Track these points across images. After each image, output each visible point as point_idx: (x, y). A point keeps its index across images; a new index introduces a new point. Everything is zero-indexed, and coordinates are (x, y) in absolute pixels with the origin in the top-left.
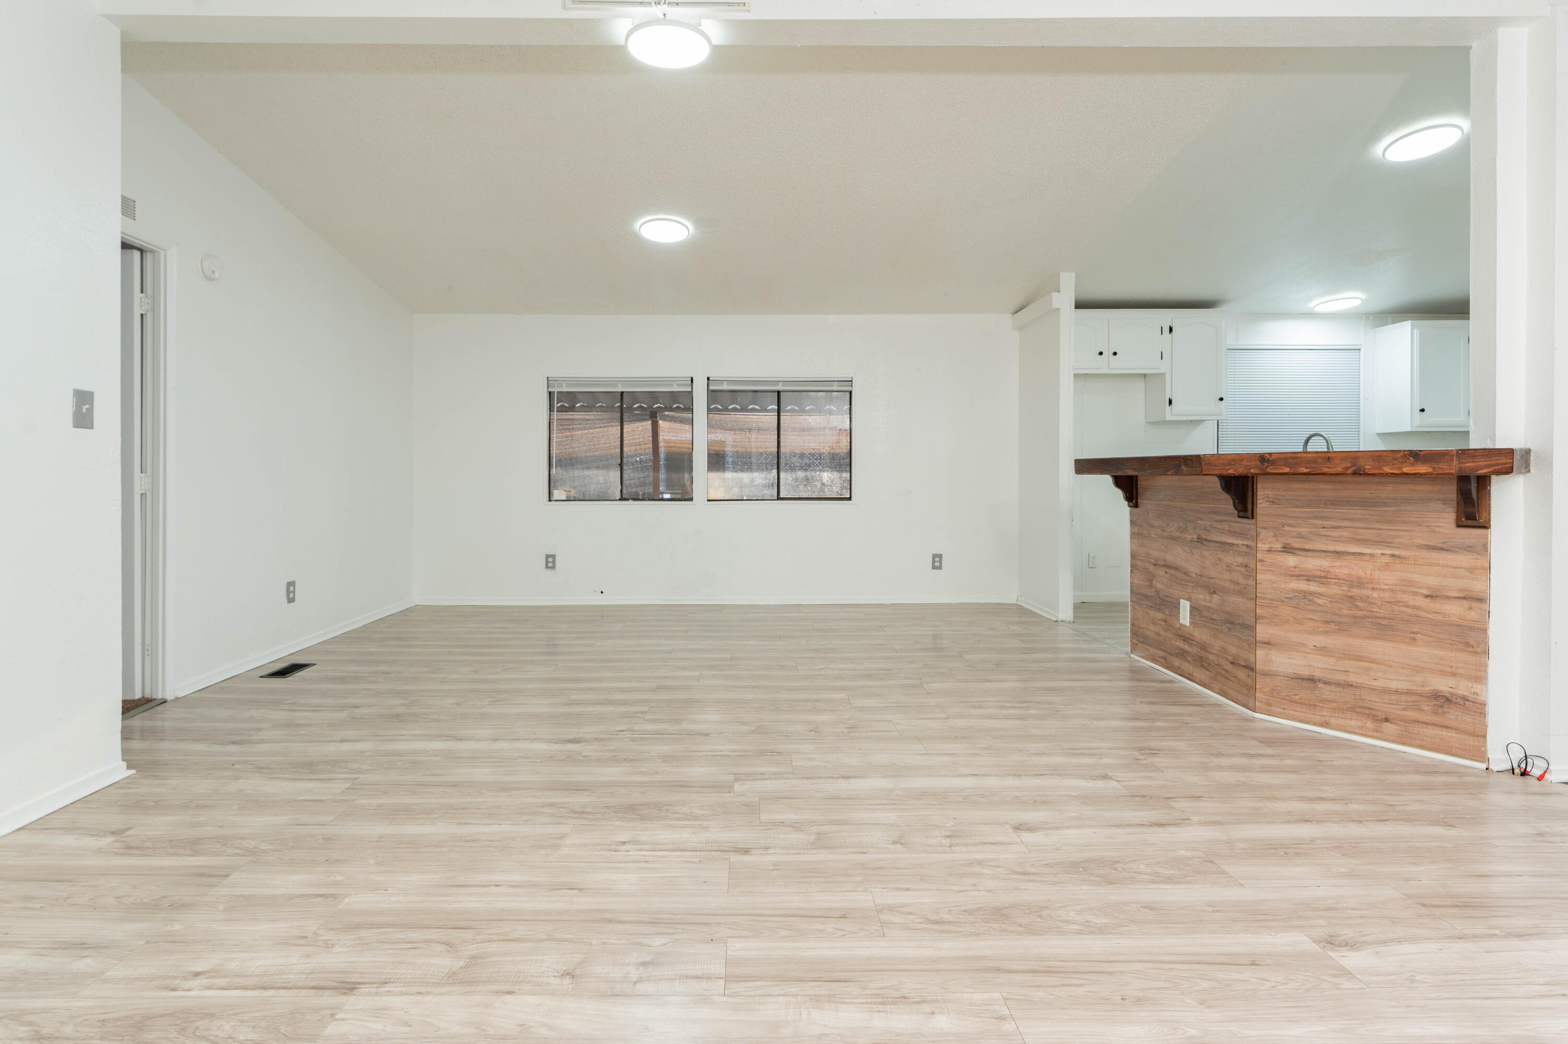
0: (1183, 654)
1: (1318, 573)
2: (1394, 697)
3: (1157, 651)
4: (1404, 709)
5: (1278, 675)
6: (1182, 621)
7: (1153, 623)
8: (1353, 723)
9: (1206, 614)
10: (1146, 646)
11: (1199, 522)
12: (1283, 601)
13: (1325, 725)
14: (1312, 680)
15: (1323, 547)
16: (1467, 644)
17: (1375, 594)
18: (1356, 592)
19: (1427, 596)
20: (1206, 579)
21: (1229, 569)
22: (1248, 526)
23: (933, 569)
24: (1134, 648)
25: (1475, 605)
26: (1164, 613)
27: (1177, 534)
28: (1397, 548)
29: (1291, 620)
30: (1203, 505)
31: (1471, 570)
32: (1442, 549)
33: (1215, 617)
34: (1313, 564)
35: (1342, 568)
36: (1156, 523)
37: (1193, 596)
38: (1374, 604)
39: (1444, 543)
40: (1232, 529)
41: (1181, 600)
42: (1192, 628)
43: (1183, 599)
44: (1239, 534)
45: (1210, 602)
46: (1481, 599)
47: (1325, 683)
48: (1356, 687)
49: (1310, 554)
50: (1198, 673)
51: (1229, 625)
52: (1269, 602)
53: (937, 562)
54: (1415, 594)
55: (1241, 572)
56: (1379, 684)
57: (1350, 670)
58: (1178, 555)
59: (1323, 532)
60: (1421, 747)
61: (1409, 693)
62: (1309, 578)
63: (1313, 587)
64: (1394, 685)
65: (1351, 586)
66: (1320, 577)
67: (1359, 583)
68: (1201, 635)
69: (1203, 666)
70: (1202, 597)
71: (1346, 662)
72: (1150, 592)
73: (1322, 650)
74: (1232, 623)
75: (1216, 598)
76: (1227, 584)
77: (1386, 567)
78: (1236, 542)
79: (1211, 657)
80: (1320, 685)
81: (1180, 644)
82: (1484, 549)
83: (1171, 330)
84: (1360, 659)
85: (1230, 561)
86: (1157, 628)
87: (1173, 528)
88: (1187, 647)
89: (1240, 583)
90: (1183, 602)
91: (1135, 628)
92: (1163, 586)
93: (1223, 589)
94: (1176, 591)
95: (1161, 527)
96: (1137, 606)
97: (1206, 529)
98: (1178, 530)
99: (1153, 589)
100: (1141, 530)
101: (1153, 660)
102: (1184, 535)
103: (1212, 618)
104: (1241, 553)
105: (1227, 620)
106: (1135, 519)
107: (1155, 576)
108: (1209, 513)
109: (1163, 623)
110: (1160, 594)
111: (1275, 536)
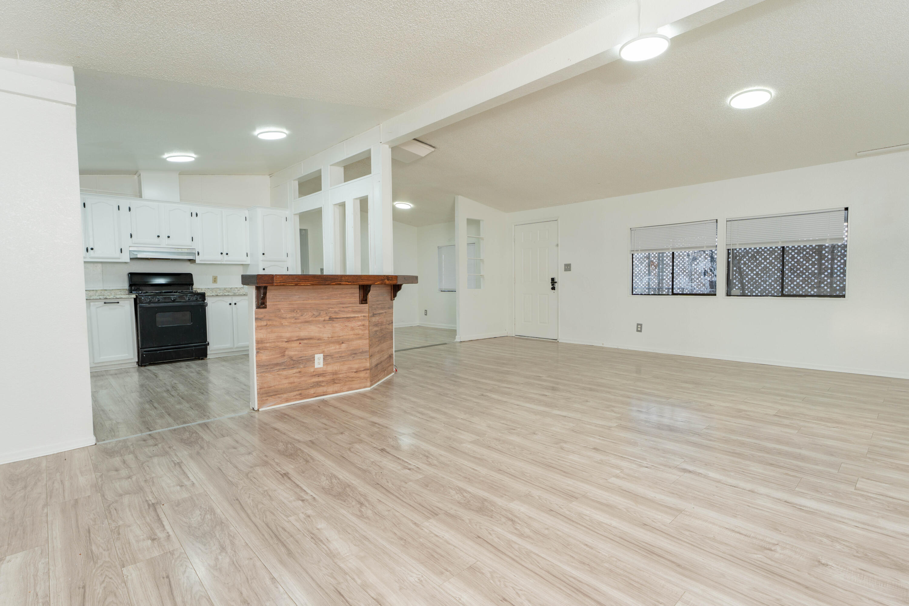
0: (318, 384)
2: (386, 361)
3: (292, 393)
4: (387, 364)
5: (373, 368)
6: (317, 366)
7: (286, 378)
9: (337, 356)
10: (278, 396)
11: (330, 309)
12: (373, 337)
20: (336, 338)
21: (352, 329)
22: (364, 307)
24: (262, 403)
25: (392, 324)
26: (298, 368)
27: (311, 319)
28: (386, 309)
29: (374, 343)
30: (334, 301)
31: (392, 313)
32: (389, 308)
33: (343, 355)
36: (289, 316)
37: (326, 350)
40: (354, 310)
42: (325, 367)
43: (317, 354)
44: (359, 311)
45: (340, 349)
49: (376, 315)
50: (330, 389)
51: (353, 356)
55: (360, 329)
58: (312, 330)
61: (387, 358)
62: (376, 325)
65: (381, 326)
68: (330, 369)
69: (335, 383)
70: (333, 349)
72: (280, 360)
73: (378, 352)
74: (355, 354)
75: (344, 346)
76: (352, 337)
78: (357, 315)
79: (341, 376)
80: (378, 366)
81: (316, 379)
84: (382, 351)
85: (353, 325)
86: (291, 380)
87: (307, 316)
88: (321, 379)
89: (359, 334)
90: (317, 356)
91: (262, 390)
92: (296, 353)
93: (348, 340)
94: (309, 352)
95: (294, 317)
96: (267, 375)
97: (335, 312)
98: (312, 317)
99: (286, 357)
100: (269, 323)
101: (287, 401)
102: (317, 319)
103: (340, 357)
104: (359, 320)
105: (351, 354)
106: (261, 316)
107: (286, 349)
108: (338, 304)
109: (298, 375)
110: (294, 358)
111: (372, 310)
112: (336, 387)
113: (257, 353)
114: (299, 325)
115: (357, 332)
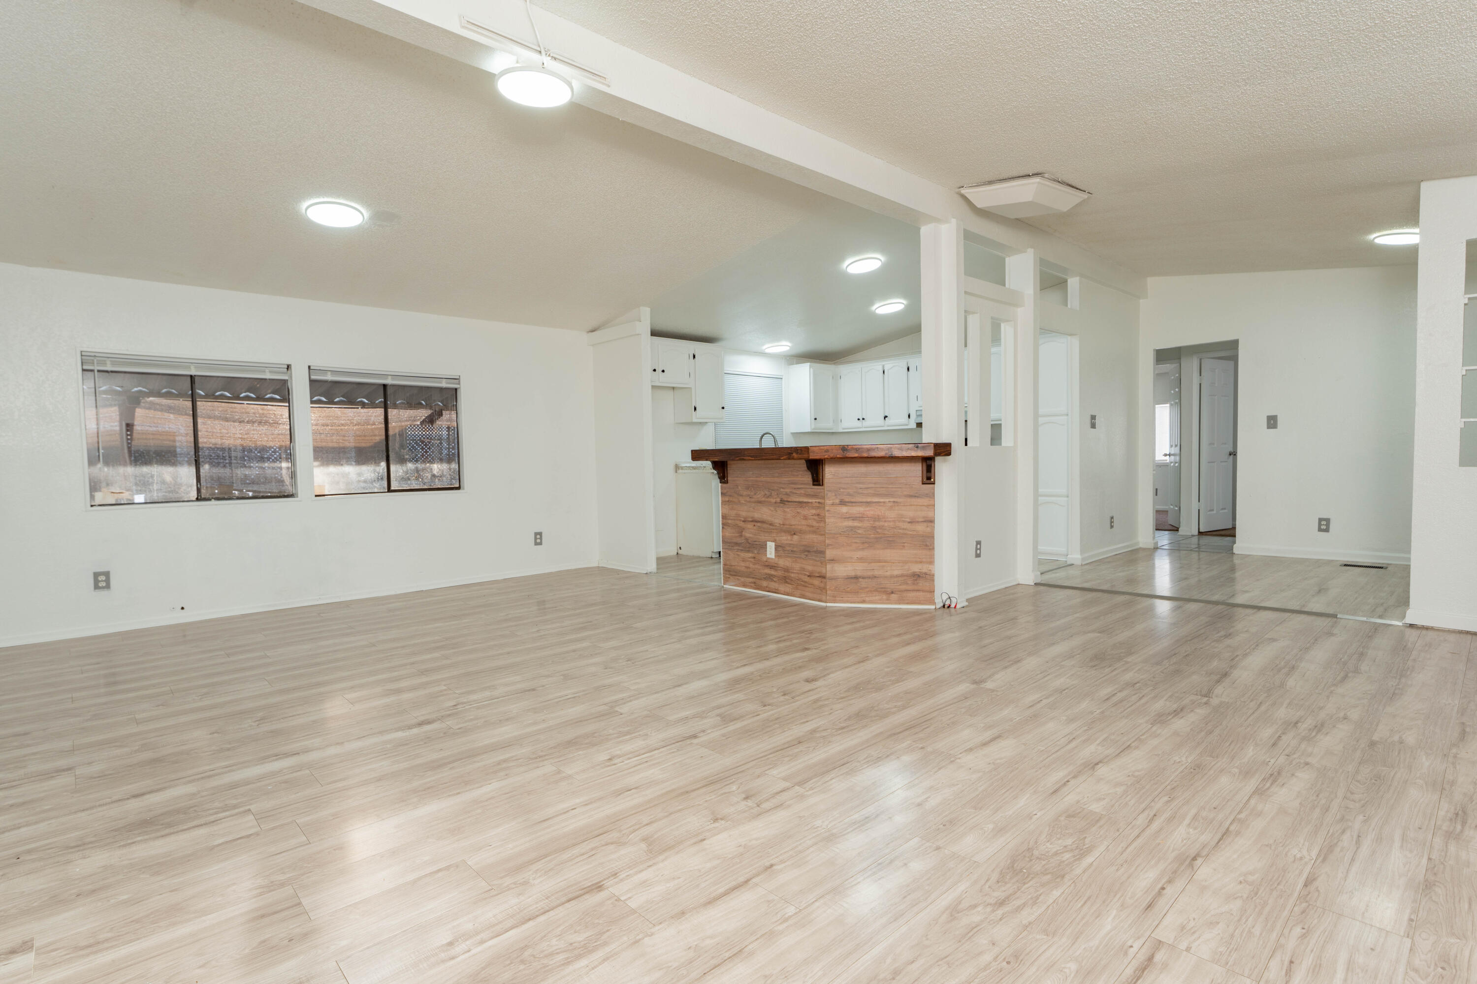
0: (770, 577)
1: (858, 515)
2: (895, 579)
3: (748, 579)
4: (900, 585)
5: (839, 579)
6: (769, 556)
7: (743, 561)
8: (877, 598)
9: (788, 548)
10: (737, 578)
11: (782, 490)
12: (840, 534)
13: (864, 602)
14: (856, 578)
15: (861, 500)
16: (926, 545)
17: (886, 524)
18: (877, 524)
19: (909, 522)
20: (788, 526)
21: (805, 518)
22: (819, 491)
23: (535, 545)
24: (726, 581)
25: (929, 524)
26: (753, 553)
27: (763, 499)
28: (895, 498)
29: (845, 544)
31: (928, 506)
32: (915, 497)
33: (795, 549)
34: (856, 510)
35: (870, 511)
36: (745, 493)
37: (777, 539)
38: (885, 529)
39: (917, 493)
40: (807, 493)
41: (768, 542)
42: (777, 559)
44: (812, 496)
45: (792, 540)
46: (931, 521)
47: (863, 578)
48: (878, 577)
49: (854, 504)
50: (782, 588)
51: (806, 553)
52: (833, 536)
53: (538, 539)
54: (904, 521)
55: (814, 519)
56: (888, 574)
57: (875, 568)
58: (764, 513)
59: (860, 491)
60: (908, 603)
61: (902, 576)
62: (854, 519)
63: (856, 524)
64: (896, 573)
65: (874, 521)
66: (859, 517)
67: (877, 519)
68: (783, 562)
69: (786, 582)
70: (785, 539)
71: (873, 564)
72: (739, 540)
73: (861, 560)
74: (809, 551)
75: (795, 537)
76: (804, 528)
77: (890, 509)
78: (810, 501)
79: (792, 575)
80: (860, 580)
81: (768, 571)
82: (932, 496)
83: (694, 357)
84: (879, 561)
85: (805, 513)
86: (747, 564)
87: (760, 496)
88: (773, 572)
89: (813, 526)
90: (769, 544)
91: (726, 567)
92: (751, 535)
93: (801, 532)
94: (762, 537)
95: (749, 495)
96: (729, 552)
97: (787, 494)
98: (764, 497)
99: (743, 538)
100: (731, 499)
101: (744, 586)
102: (769, 500)
103: (792, 551)
104: (813, 508)
105: (805, 551)
106: (725, 491)
107: (744, 529)
108: (789, 484)
109: (752, 560)
110: (749, 541)
111: (836, 495)
112: (788, 588)
113: (723, 527)
114: (753, 505)
115: (810, 522)
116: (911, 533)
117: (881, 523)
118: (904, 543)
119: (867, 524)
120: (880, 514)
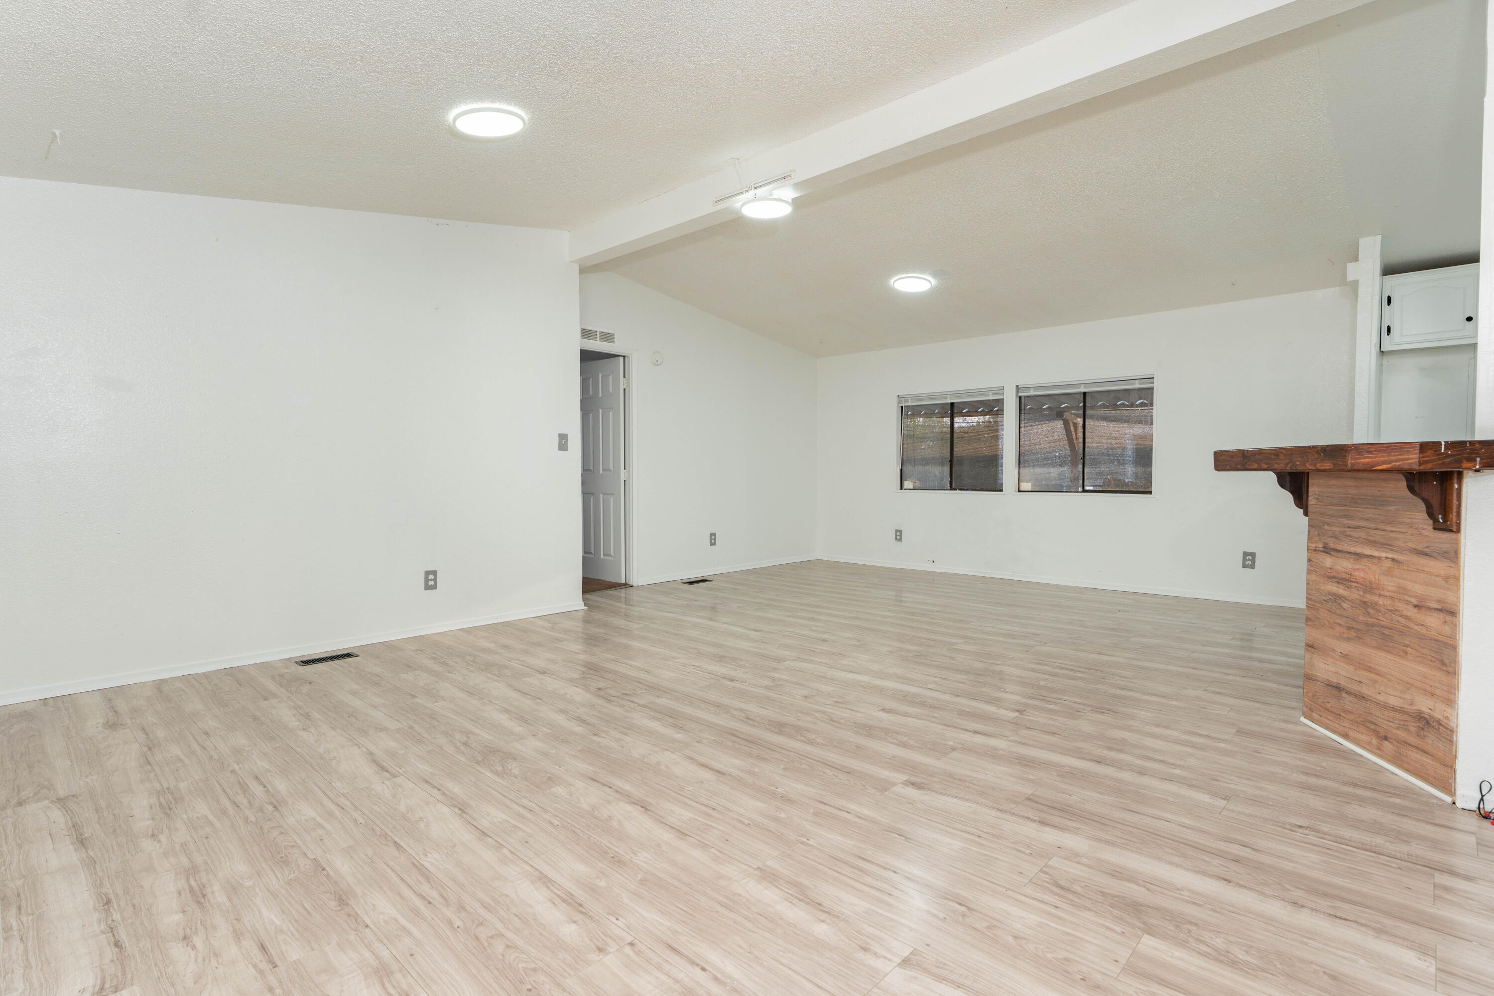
1: (1344, 576)
2: (1392, 714)
4: (1398, 728)
5: (1317, 681)
8: (1364, 738)
12: (1322, 603)
13: (1346, 736)
14: (1338, 688)
15: (1347, 549)
16: (1442, 663)
17: (1381, 601)
18: (1369, 598)
19: (1415, 606)
23: (1242, 568)
25: (1449, 618)
28: (1396, 551)
29: (1327, 623)
31: (1446, 579)
32: (1426, 554)
34: (1344, 565)
35: (1360, 571)
38: (1380, 611)
39: (1428, 547)
46: (1450, 612)
47: (1348, 693)
48: (1367, 700)
49: (1340, 555)
52: (1313, 603)
53: (1249, 560)
54: (1407, 603)
56: (1381, 699)
57: (1363, 681)
59: (1347, 532)
60: (1407, 770)
61: (1401, 711)
62: (1340, 582)
63: (1341, 591)
64: (1393, 701)
65: (1365, 591)
66: (1346, 580)
67: (1370, 588)
71: (1361, 672)
73: (1345, 657)
77: (1388, 572)
80: (1344, 695)
82: (1453, 556)
84: (1370, 669)
111: (1319, 535)
116: (1417, 628)
117: (1375, 598)
118: (1406, 646)
119: (1355, 595)
120: (1373, 579)
